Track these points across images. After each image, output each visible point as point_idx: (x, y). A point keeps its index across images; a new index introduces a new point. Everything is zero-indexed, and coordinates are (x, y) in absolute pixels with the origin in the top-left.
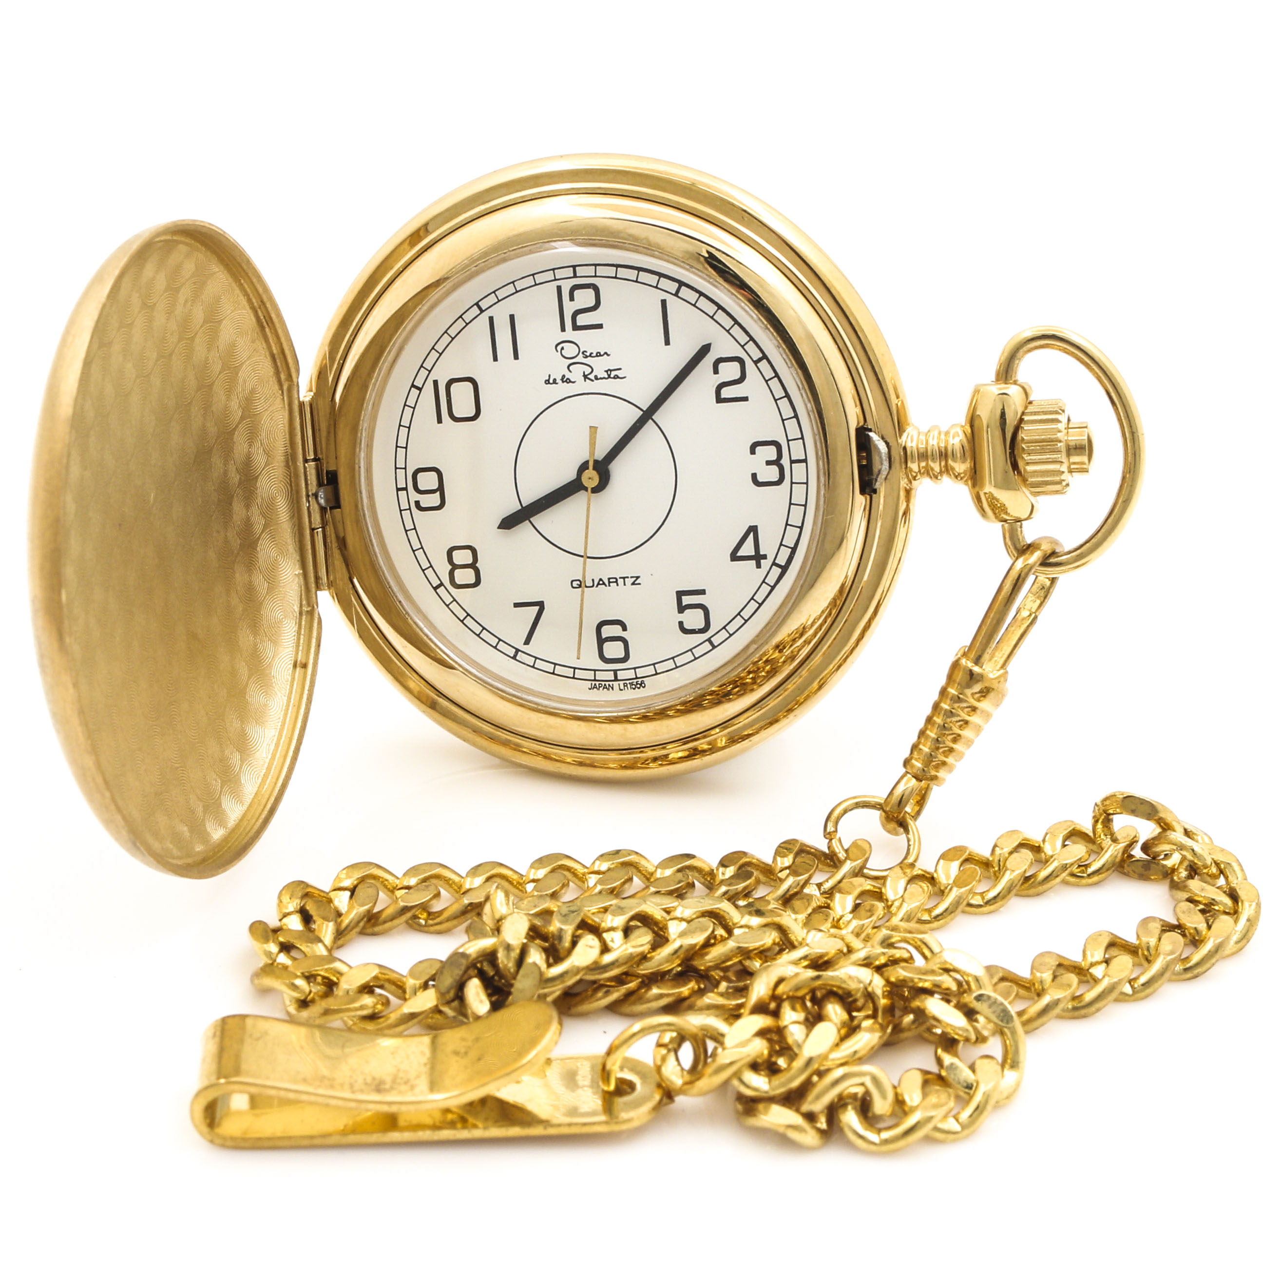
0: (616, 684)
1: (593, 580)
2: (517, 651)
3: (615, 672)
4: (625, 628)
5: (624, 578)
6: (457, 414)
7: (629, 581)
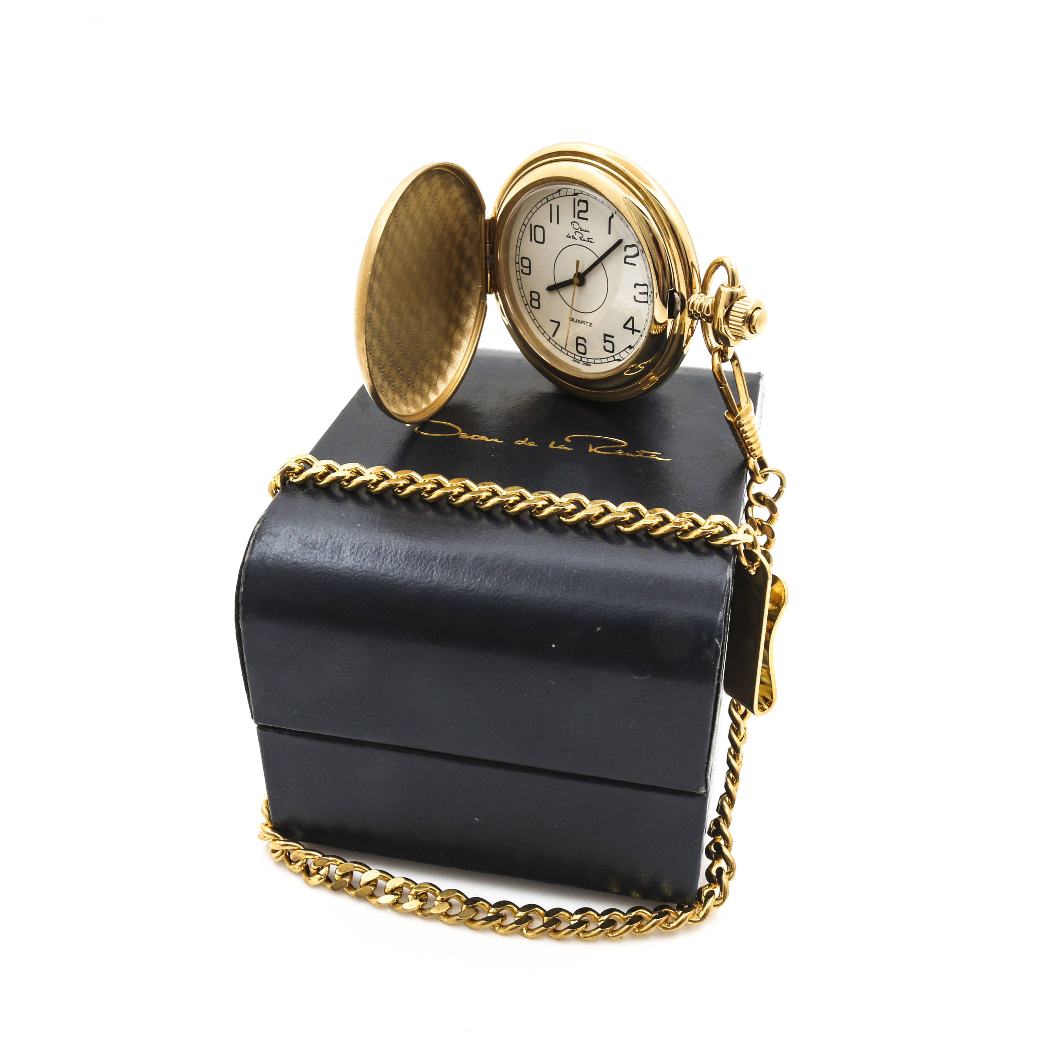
0: (581, 362)
1: (577, 320)
2: (550, 338)
3: (581, 357)
4: (585, 342)
5: (587, 322)
7: (588, 324)
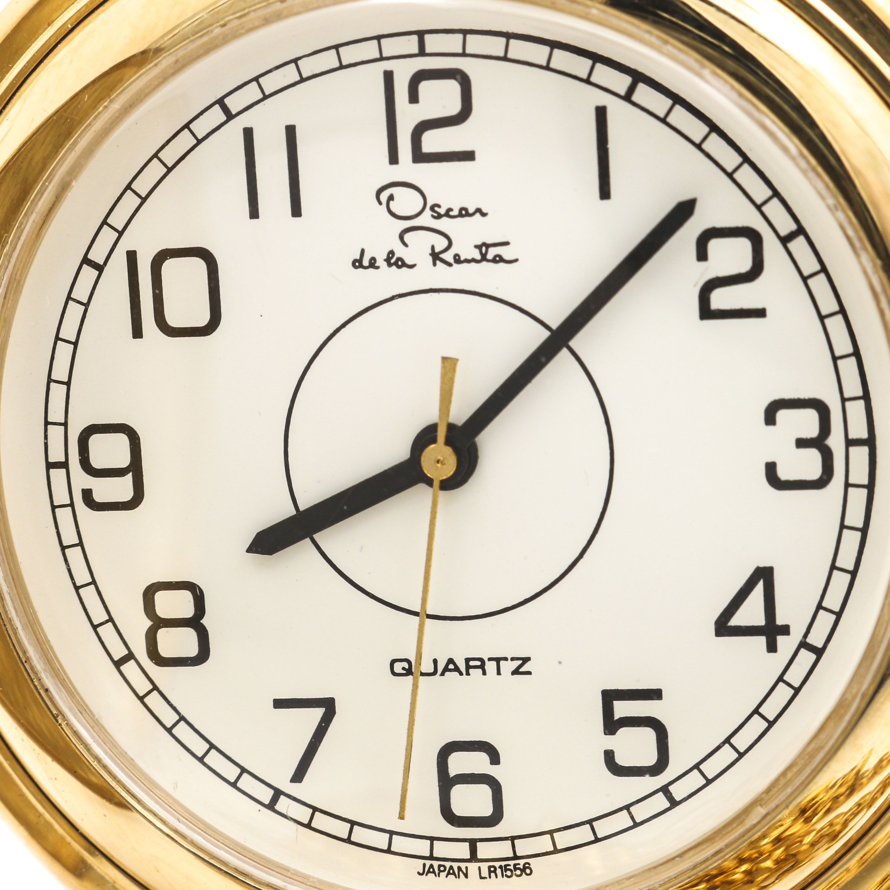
0: (473, 867)
1: (435, 662)
2: (278, 793)
3: (473, 843)
4: (495, 759)
5: (498, 660)
6: (173, 321)
7: (508, 667)
